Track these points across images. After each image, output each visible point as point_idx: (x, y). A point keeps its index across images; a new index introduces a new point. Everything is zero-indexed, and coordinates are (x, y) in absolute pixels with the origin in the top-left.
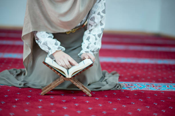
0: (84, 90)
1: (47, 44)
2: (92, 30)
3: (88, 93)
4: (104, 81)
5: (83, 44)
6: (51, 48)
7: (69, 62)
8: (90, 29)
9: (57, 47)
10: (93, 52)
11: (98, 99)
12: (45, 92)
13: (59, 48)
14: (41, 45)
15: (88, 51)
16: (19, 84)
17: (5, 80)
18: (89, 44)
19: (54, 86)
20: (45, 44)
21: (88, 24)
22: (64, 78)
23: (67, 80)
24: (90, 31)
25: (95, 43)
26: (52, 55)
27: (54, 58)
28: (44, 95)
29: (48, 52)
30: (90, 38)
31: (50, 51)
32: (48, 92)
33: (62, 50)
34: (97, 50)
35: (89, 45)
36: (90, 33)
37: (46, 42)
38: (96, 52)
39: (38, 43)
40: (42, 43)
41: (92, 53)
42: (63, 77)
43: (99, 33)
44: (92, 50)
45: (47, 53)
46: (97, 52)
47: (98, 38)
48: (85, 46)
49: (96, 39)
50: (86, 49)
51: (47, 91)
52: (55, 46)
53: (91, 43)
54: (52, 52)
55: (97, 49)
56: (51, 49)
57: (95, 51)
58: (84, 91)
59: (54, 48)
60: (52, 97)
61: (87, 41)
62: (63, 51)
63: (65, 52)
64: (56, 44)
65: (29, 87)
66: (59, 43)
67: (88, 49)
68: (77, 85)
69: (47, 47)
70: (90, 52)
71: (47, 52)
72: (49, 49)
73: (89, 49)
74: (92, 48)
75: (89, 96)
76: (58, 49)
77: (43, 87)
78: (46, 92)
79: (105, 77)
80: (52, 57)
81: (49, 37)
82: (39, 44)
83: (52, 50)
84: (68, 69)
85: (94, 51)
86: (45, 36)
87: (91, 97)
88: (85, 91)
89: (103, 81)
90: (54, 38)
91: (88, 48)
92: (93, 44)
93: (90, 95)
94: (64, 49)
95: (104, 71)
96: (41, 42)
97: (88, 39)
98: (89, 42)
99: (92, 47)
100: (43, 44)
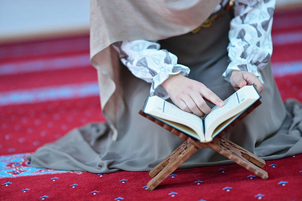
0: (250, 166)
1: (146, 62)
2: (245, 15)
3: (258, 171)
4: (294, 129)
5: (230, 49)
6: (158, 72)
7: (204, 98)
8: (242, 14)
9: (171, 66)
10: (257, 64)
11: (283, 183)
12: (156, 181)
13: (174, 70)
14: (133, 68)
15: (246, 63)
16: (97, 164)
17: (65, 158)
18: (245, 48)
19: (173, 164)
20: (143, 63)
21: (237, 4)
22: (196, 144)
23: (204, 148)
24: (243, 18)
25: (258, 44)
26: (161, 86)
27: (167, 94)
28: (154, 189)
29: (151, 81)
30: (244, 34)
31: (154, 78)
32: (161, 181)
33: (181, 73)
34: (265, 59)
35: (245, 50)
36: (243, 23)
37: (144, 58)
38: (263, 64)
39: (126, 63)
40: (135, 63)
41: (255, 68)
42: (192, 141)
43: (263, 20)
44: (254, 61)
45: (150, 84)
46: (266, 62)
47: (262, 31)
48: (235, 54)
49: (259, 35)
50: (240, 58)
51: (161, 178)
52: (166, 64)
53: (249, 45)
54: (159, 80)
55: (266, 56)
56: (157, 74)
57: (260, 61)
58: (247, 168)
59: (163, 69)
60: (173, 194)
61: (240, 40)
62: (186, 76)
63: (190, 76)
64: (167, 61)
65: (121, 170)
66: (174, 58)
67: (245, 58)
68: (229, 155)
69: (148, 71)
70: (250, 67)
71: (148, 81)
72: (153, 73)
73: (247, 58)
74: (252, 56)
75: (263, 177)
76: (173, 72)
77: (151, 166)
78: (159, 182)
79: (293, 116)
80: (161, 92)
81: (150, 47)
82: (129, 65)
83: (159, 76)
84: (203, 116)
85: (257, 62)
86: (141, 47)
87: (268, 179)
88: (251, 168)
89: (291, 129)
90: (161, 49)
91: (243, 56)
92: (253, 46)
93: (265, 175)
94: (187, 70)
95: (289, 101)
96: (133, 60)
97: (241, 36)
98: (245, 44)
99: (252, 53)
100: (137, 65)
